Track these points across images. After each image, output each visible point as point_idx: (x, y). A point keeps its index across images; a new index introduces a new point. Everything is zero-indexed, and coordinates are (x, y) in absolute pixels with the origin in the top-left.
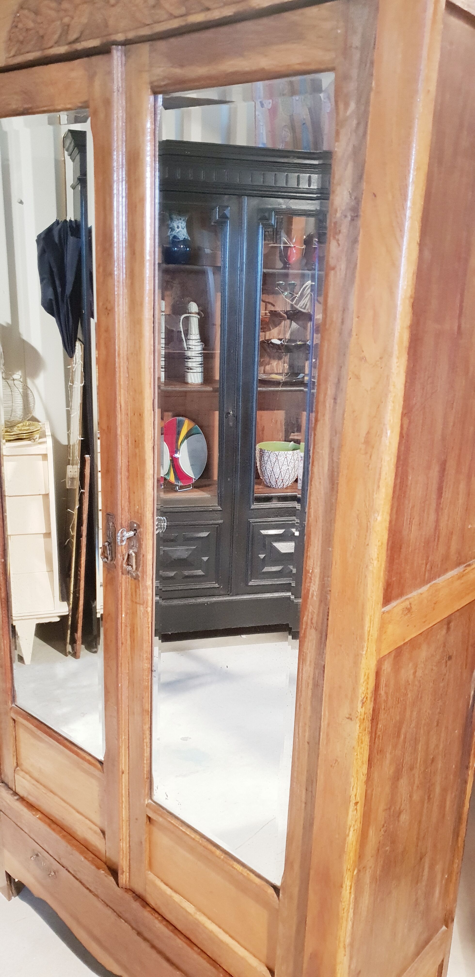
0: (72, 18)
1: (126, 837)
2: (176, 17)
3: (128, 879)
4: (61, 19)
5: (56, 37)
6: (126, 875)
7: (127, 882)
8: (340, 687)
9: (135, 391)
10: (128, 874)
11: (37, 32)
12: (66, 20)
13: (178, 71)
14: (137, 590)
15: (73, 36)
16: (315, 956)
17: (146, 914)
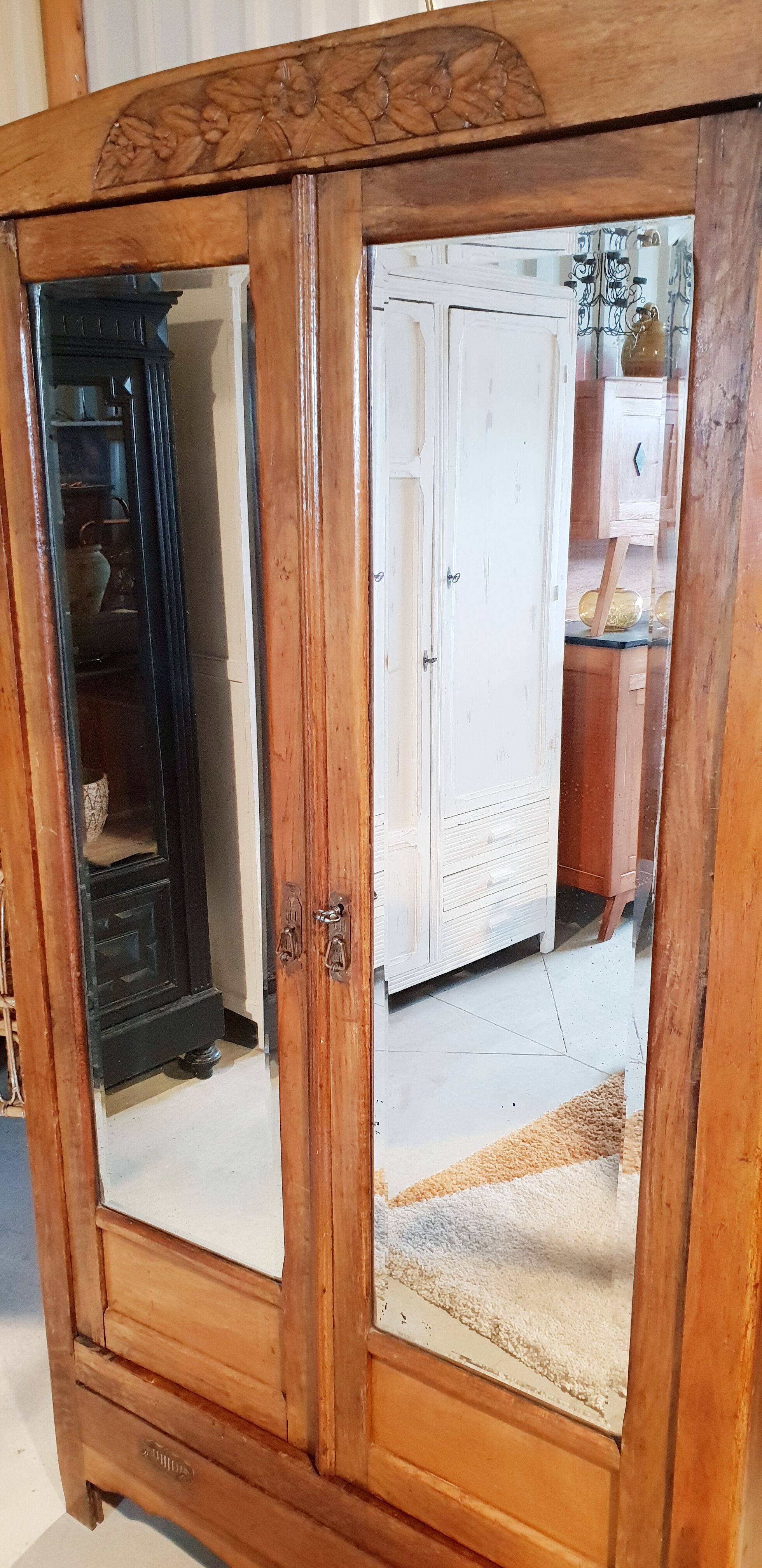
0: (224, 133)
1: (330, 1394)
2: (416, 136)
3: (333, 1461)
4: (203, 133)
5: (192, 159)
6: (331, 1455)
7: (333, 1465)
8: (727, 1115)
9: (339, 692)
10: (333, 1453)
11: (156, 152)
12: (213, 136)
13: (416, 212)
14: (347, 1001)
15: (223, 159)
16: (689, 1532)
17: (373, 1512)
